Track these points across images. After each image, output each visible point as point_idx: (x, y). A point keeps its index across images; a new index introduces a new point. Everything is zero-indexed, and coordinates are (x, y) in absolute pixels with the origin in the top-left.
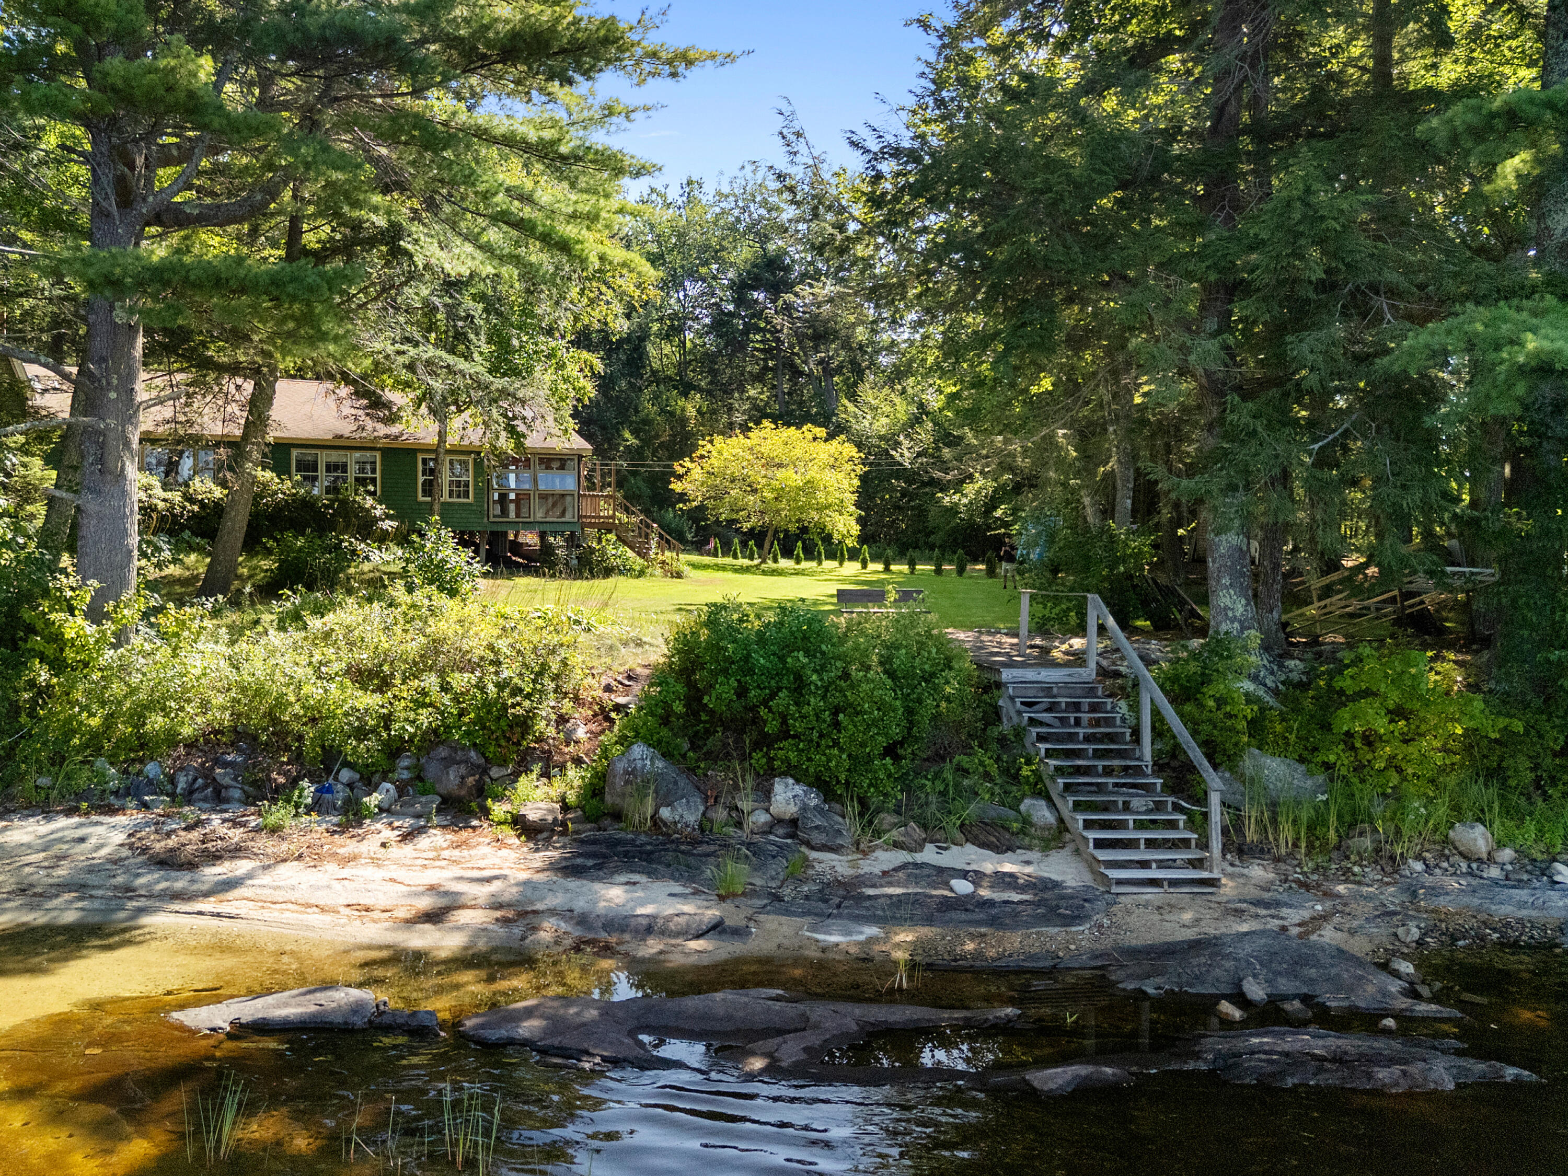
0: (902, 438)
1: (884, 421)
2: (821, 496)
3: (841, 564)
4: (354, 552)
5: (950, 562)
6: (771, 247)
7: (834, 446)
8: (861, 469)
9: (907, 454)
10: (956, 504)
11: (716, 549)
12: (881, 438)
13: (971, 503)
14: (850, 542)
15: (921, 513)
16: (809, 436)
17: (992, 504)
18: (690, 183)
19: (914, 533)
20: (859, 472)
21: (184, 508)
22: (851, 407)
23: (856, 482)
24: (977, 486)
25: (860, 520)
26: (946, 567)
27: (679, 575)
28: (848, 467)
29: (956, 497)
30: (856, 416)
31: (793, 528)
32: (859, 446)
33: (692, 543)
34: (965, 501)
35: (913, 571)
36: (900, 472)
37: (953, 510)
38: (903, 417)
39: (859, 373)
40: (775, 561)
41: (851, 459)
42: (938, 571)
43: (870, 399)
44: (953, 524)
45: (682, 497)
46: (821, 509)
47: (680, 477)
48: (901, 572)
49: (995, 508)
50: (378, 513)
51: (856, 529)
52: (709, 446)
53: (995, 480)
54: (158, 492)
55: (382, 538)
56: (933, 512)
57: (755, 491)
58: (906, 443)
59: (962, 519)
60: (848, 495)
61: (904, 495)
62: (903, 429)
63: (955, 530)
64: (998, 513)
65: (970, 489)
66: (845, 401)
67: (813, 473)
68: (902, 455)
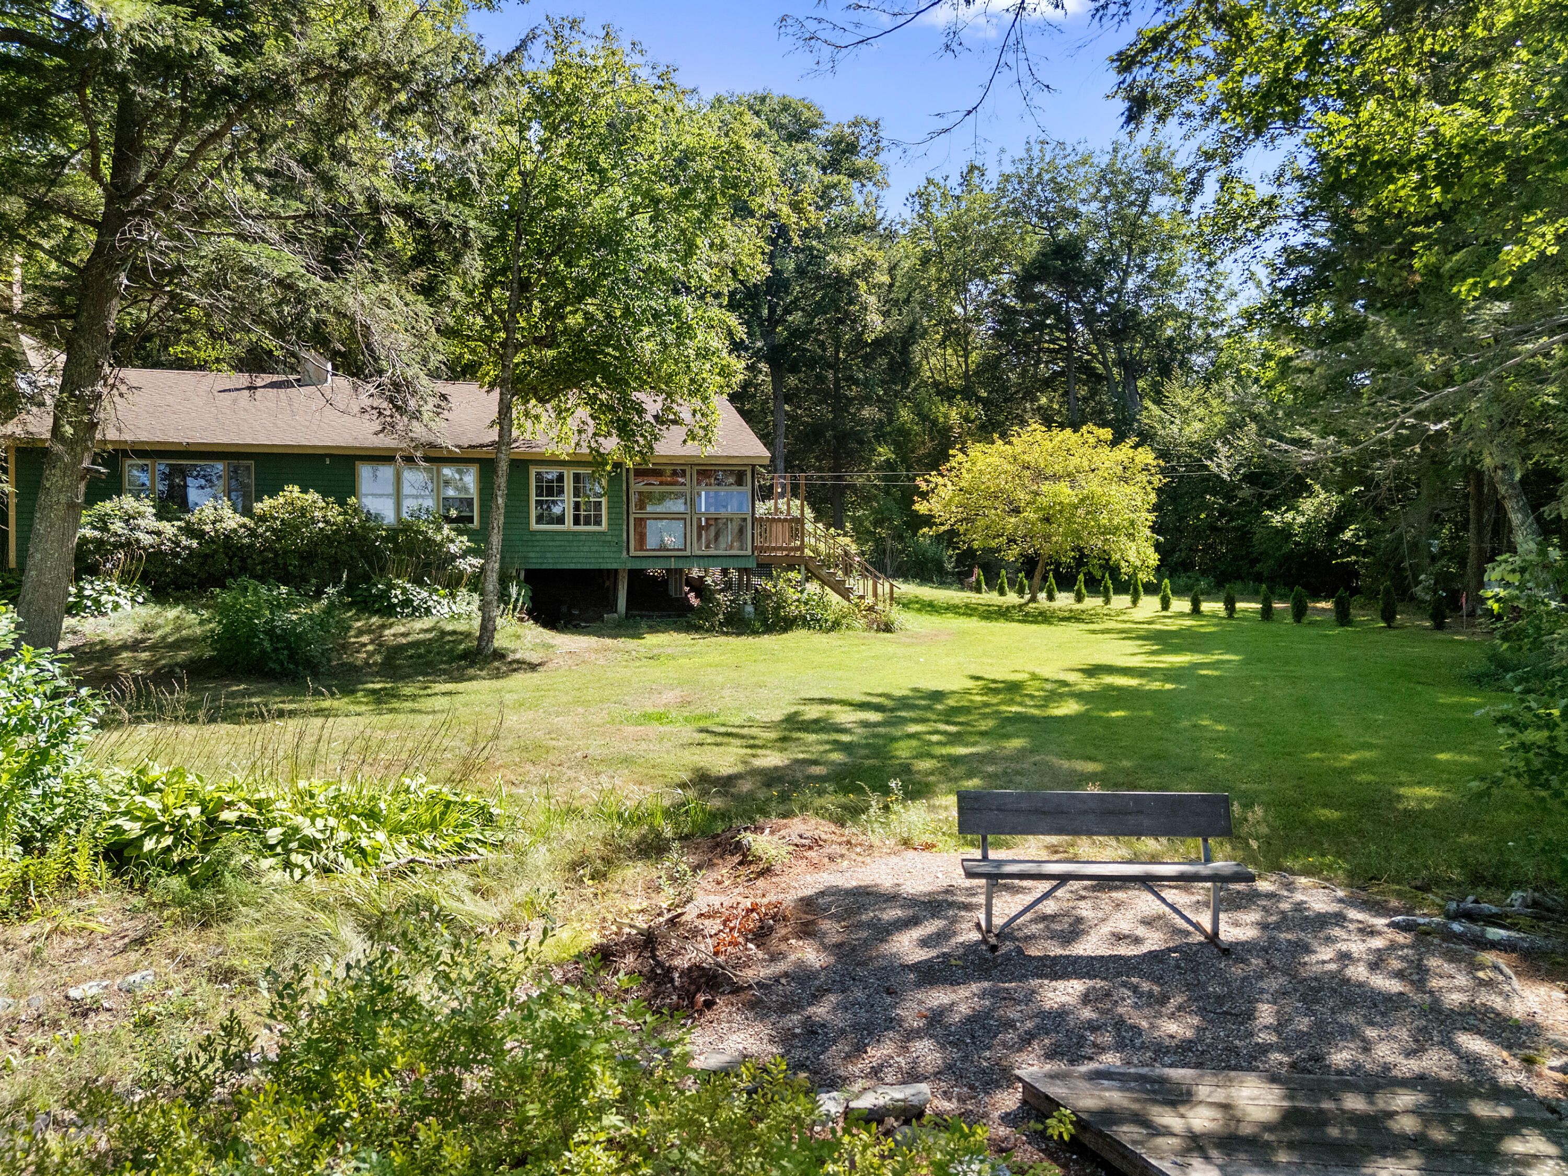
0: (1219, 444)
1: (1197, 425)
2: (1104, 519)
3: (1135, 602)
4: (407, 603)
5: (1282, 598)
6: (1062, 234)
7: (1124, 452)
8: (1158, 480)
9: (1225, 464)
10: (1290, 525)
11: (978, 582)
12: (1192, 445)
13: (1309, 523)
14: (1143, 577)
15: (1245, 536)
16: (1092, 440)
17: (1338, 524)
18: (972, 169)
19: (1235, 558)
20: (1157, 484)
21: (177, 544)
22: (1155, 410)
23: (1153, 498)
24: (1316, 501)
25: (1158, 547)
26: (1277, 605)
27: (888, 628)
28: (1143, 478)
29: (1289, 516)
30: (1161, 421)
31: (1067, 559)
32: (1163, 454)
33: (953, 574)
34: (1301, 519)
35: (1230, 608)
36: (1215, 484)
37: (1285, 532)
38: (1220, 421)
39: (1165, 371)
40: (1051, 598)
41: (1146, 469)
42: (1267, 613)
43: (1179, 400)
44: (1285, 550)
45: (928, 520)
46: (1105, 531)
47: (924, 496)
48: (1214, 616)
49: (1342, 530)
50: (453, 548)
51: (1153, 559)
52: (961, 455)
53: (1341, 492)
54: (150, 522)
55: (453, 583)
56: (1259, 533)
57: (1017, 511)
58: (1224, 450)
59: (1297, 544)
60: (1145, 515)
61: (1222, 514)
62: (1221, 435)
63: (1289, 557)
64: (1347, 535)
65: (1308, 505)
66: (1148, 403)
67: (1093, 486)
68: (1219, 466)
